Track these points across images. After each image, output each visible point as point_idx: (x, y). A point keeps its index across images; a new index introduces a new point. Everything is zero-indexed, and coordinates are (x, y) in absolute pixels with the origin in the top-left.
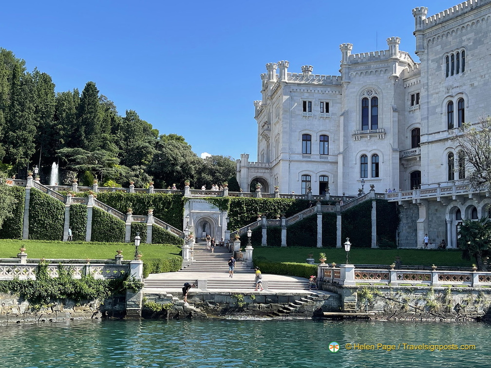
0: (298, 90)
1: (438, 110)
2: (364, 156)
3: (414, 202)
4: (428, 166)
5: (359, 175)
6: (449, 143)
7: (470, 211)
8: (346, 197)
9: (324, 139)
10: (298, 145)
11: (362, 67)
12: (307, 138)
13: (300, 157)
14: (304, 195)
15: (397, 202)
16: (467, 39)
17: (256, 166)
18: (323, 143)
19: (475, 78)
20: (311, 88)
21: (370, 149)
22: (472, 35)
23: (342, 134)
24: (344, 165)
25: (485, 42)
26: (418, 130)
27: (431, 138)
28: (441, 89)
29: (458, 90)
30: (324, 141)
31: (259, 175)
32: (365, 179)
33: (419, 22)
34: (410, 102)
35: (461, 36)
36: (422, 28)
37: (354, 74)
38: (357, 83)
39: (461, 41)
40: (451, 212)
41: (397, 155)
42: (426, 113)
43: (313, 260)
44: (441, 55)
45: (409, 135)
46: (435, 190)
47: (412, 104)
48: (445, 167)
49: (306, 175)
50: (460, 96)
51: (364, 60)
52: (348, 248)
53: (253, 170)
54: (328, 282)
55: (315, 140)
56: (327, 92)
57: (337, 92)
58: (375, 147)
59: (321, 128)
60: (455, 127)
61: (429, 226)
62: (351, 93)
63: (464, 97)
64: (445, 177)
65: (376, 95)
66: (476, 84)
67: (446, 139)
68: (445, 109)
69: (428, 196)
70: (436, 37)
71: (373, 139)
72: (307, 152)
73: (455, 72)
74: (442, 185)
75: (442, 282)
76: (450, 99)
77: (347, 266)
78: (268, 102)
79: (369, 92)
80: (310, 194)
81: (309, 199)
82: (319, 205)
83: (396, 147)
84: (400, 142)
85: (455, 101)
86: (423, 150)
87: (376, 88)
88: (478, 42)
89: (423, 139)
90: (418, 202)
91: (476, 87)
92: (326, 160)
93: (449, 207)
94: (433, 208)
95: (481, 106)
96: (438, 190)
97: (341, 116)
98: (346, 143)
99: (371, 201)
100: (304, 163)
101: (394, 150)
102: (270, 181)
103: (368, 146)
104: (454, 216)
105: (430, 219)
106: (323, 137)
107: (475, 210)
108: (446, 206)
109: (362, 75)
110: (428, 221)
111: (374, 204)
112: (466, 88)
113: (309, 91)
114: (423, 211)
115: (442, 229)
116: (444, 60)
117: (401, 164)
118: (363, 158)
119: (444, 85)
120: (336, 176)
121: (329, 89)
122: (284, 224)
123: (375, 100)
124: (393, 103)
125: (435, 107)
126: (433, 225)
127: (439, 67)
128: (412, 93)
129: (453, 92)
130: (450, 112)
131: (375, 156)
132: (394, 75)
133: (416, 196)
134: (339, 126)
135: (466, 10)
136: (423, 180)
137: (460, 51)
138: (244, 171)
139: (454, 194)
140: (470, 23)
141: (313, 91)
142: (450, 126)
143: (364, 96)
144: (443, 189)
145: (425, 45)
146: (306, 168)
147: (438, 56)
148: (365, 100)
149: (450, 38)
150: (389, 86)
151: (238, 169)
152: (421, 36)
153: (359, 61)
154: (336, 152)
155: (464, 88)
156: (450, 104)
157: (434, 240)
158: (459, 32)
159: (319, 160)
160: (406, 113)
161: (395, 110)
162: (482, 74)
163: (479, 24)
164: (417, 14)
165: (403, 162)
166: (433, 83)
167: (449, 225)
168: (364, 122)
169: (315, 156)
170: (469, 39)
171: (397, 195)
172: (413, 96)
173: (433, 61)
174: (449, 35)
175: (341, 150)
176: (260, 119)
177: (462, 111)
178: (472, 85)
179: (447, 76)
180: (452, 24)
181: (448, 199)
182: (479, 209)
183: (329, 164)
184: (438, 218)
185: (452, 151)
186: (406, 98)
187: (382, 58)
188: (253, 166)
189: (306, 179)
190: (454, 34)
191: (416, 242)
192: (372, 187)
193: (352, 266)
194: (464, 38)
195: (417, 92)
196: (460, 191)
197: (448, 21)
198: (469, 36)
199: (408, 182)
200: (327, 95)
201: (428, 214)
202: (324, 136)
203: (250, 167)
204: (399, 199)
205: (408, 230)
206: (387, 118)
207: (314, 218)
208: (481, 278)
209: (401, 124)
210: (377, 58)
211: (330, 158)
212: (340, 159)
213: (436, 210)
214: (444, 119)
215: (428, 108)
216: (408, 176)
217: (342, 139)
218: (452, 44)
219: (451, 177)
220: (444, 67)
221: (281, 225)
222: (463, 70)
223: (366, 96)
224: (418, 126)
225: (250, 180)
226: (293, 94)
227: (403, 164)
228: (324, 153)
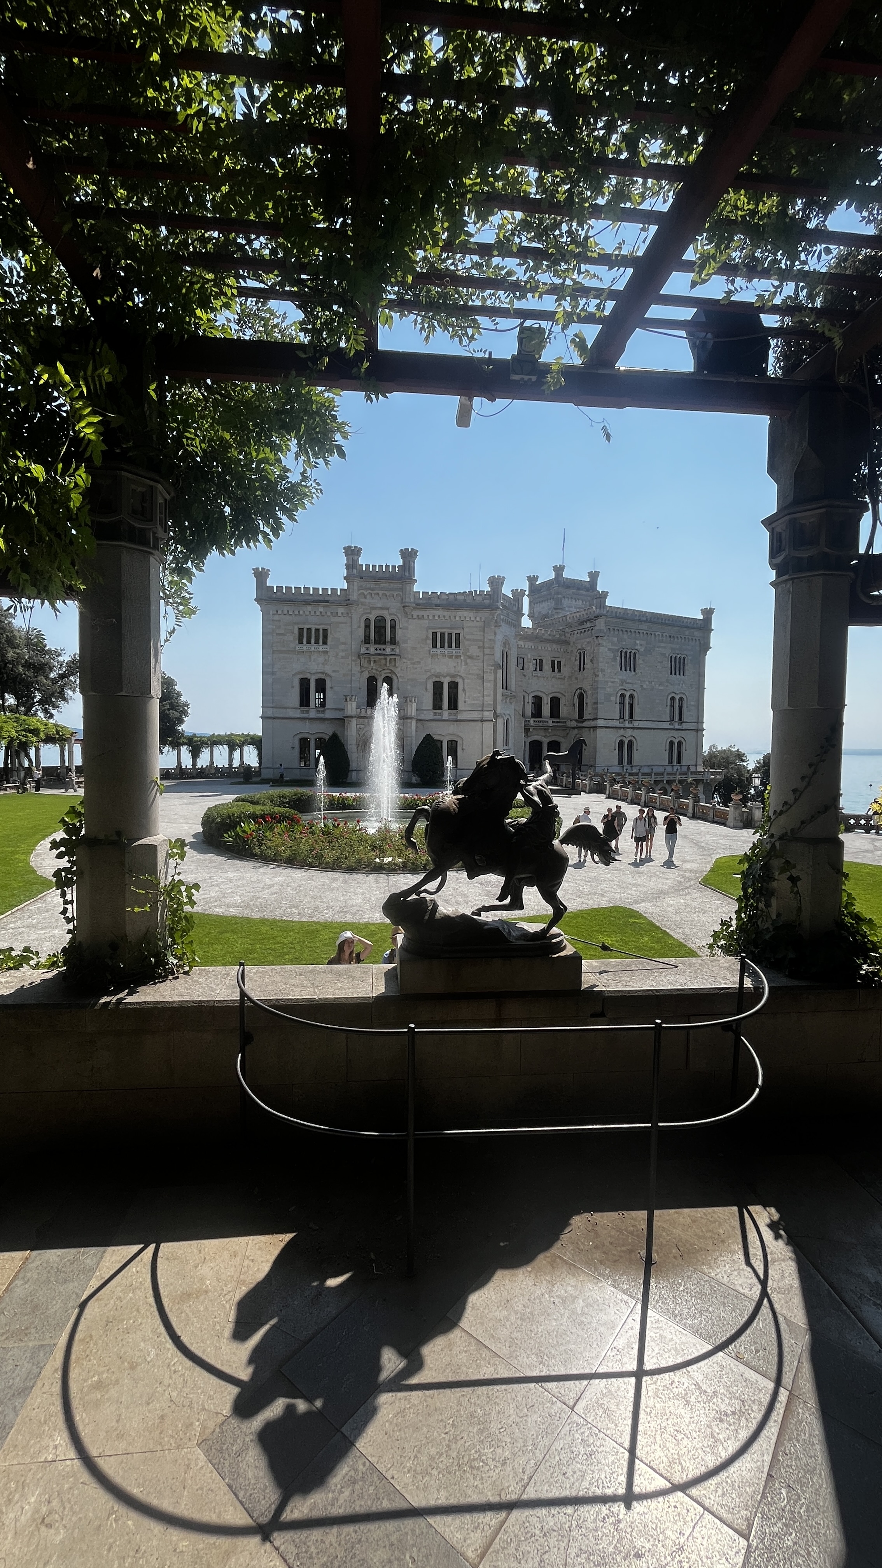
1: (613, 698)
6: (622, 732)
16: (640, 645)
19: (644, 681)
22: (643, 642)
28: (616, 680)
39: (636, 644)
50: (632, 692)
60: (626, 718)
63: (635, 693)
66: (645, 686)
67: (620, 728)
68: (618, 700)
85: (627, 695)
88: (648, 651)
89: (602, 723)
91: (644, 689)
95: (648, 706)
112: (636, 687)
116: (619, 654)
119: (620, 677)
125: (611, 695)
127: (615, 659)
129: (627, 687)
130: (622, 703)
142: (622, 716)
156: (623, 696)
185: (624, 739)
194: (638, 642)
214: (618, 709)
220: (619, 658)
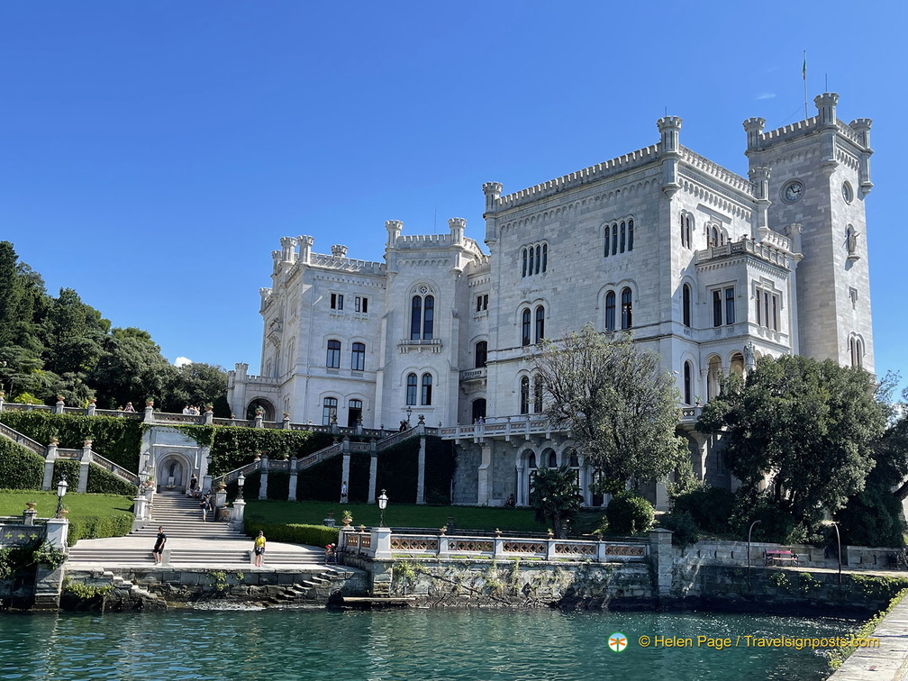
0: (325, 278)
1: (511, 319)
2: (412, 376)
3: (475, 442)
4: (496, 393)
5: (404, 401)
6: (523, 364)
7: (547, 456)
8: (386, 431)
9: (359, 348)
10: (322, 355)
11: (414, 254)
12: (334, 345)
13: (323, 372)
14: (326, 427)
15: (454, 440)
16: (551, 230)
17: (258, 381)
18: (356, 353)
19: (559, 281)
20: (344, 277)
21: (420, 366)
22: (556, 225)
23: (383, 343)
24: (384, 386)
25: (573, 235)
26: (485, 344)
27: (501, 356)
28: (516, 292)
29: (537, 295)
30: (358, 351)
31: (262, 394)
32: (412, 407)
33: (491, 201)
34: (475, 307)
35: (543, 225)
36: (494, 210)
37: (404, 262)
38: (407, 275)
39: (543, 232)
40: (523, 457)
41: (457, 377)
42: (495, 322)
43: (333, 520)
44: (517, 248)
45: (473, 350)
46: (504, 426)
47: (479, 310)
48: (518, 394)
49: (331, 398)
50: (539, 303)
51: (418, 245)
52: (383, 505)
53: (252, 388)
54: (353, 553)
55: (346, 349)
56: (365, 284)
57: (380, 286)
58: (428, 364)
59: (355, 333)
60: (531, 343)
61: (494, 474)
62: (399, 287)
63: (544, 304)
64: (517, 409)
65: (431, 294)
66: (559, 289)
67: (520, 359)
68: (519, 319)
69: (494, 433)
70: (512, 223)
71: (425, 352)
72: (333, 365)
73: (534, 271)
74: (513, 420)
75: (508, 554)
76: (526, 306)
77: (381, 530)
78: (281, 291)
79: (423, 289)
80: (334, 426)
81: (333, 432)
82: (346, 442)
83: (455, 365)
84: (461, 359)
85: (533, 309)
86: (491, 371)
87: (432, 284)
88: (564, 235)
89: (490, 357)
90: (482, 441)
91: (559, 293)
92: (360, 378)
93: (521, 450)
94: (500, 449)
95: (564, 317)
96: (508, 425)
97: (385, 317)
98: (389, 355)
99: (418, 438)
100: (328, 382)
101: (453, 370)
102: (277, 403)
103: (419, 362)
104: (527, 462)
105: (496, 465)
106: (357, 345)
107: (553, 455)
108: (517, 448)
109: (414, 265)
110: (494, 469)
111: (423, 442)
112: (547, 294)
113: (341, 281)
114: (487, 454)
115: (510, 479)
116: (521, 255)
117: (461, 389)
118: (411, 378)
119: (522, 286)
120: (372, 401)
121: (368, 280)
122: (294, 467)
123: (430, 299)
124: (453, 306)
125: (508, 315)
126: (499, 474)
127: (514, 263)
128: (479, 295)
129: (531, 297)
130: (526, 323)
131: (427, 376)
132: (456, 268)
133: (478, 433)
134: (380, 332)
135: (549, 193)
136: (489, 411)
137: (541, 244)
138: (239, 388)
139: (528, 432)
140: (555, 210)
141: (346, 281)
142: (526, 342)
143: (415, 294)
144: (514, 425)
145: (498, 232)
146: (330, 387)
147: (513, 249)
148: (416, 299)
149: (529, 226)
150: (449, 283)
151: (230, 385)
152: (493, 220)
153: (411, 245)
154: (375, 368)
155: (544, 292)
156: (527, 312)
157: (500, 495)
158: (541, 220)
159: (350, 377)
160: (471, 321)
161: (455, 316)
162: (567, 276)
163: (565, 212)
164: (489, 190)
165: (463, 386)
166: (506, 283)
167: (519, 474)
168: (414, 329)
169: (345, 372)
170: (553, 230)
171: (453, 431)
172: (479, 298)
173: (506, 254)
174: (528, 223)
175: (382, 365)
176: (268, 315)
177: (540, 322)
178: (555, 290)
179: (524, 275)
180: (531, 209)
181: (520, 439)
182: (559, 454)
183: (364, 385)
184: (505, 464)
185: (527, 374)
186: (471, 300)
187: (441, 244)
188: (253, 381)
189: (330, 403)
190: (534, 221)
191: (477, 496)
192: (422, 418)
193: (388, 530)
194: (547, 228)
195: (485, 293)
196: (535, 428)
197: (527, 203)
198: (553, 226)
199: (469, 414)
200: (367, 288)
201: (493, 458)
202: (359, 344)
203: (248, 383)
204: (457, 436)
205: (467, 480)
206: (444, 326)
207: (339, 459)
208: (558, 549)
209: (463, 334)
210: (434, 244)
211: (366, 376)
212: (380, 376)
213: (505, 453)
214: (519, 331)
215: (498, 316)
216: (469, 404)
217: (383, 350)
218: (532, 234)
219: (524, 409)
220: (520, 263)
221: (289, 470)
222: (544, 270)
223: (418, 293)
224: (485, 339)
225: (247, 402)
226: (318, 283)
227: (463, 389)
228: (358, 367)
